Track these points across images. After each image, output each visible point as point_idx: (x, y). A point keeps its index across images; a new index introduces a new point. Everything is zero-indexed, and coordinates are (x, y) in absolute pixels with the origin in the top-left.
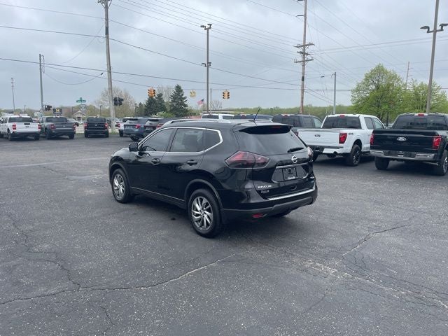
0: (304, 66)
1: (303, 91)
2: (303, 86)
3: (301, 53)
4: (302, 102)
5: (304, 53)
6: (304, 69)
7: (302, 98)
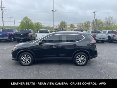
0: (2, 13)
1: (3, 21)
2: (3, 20)
3: (1, 9)
4: (3, 25)
5: (2, 10)
6: (2, 14)
7: (3, 23)
